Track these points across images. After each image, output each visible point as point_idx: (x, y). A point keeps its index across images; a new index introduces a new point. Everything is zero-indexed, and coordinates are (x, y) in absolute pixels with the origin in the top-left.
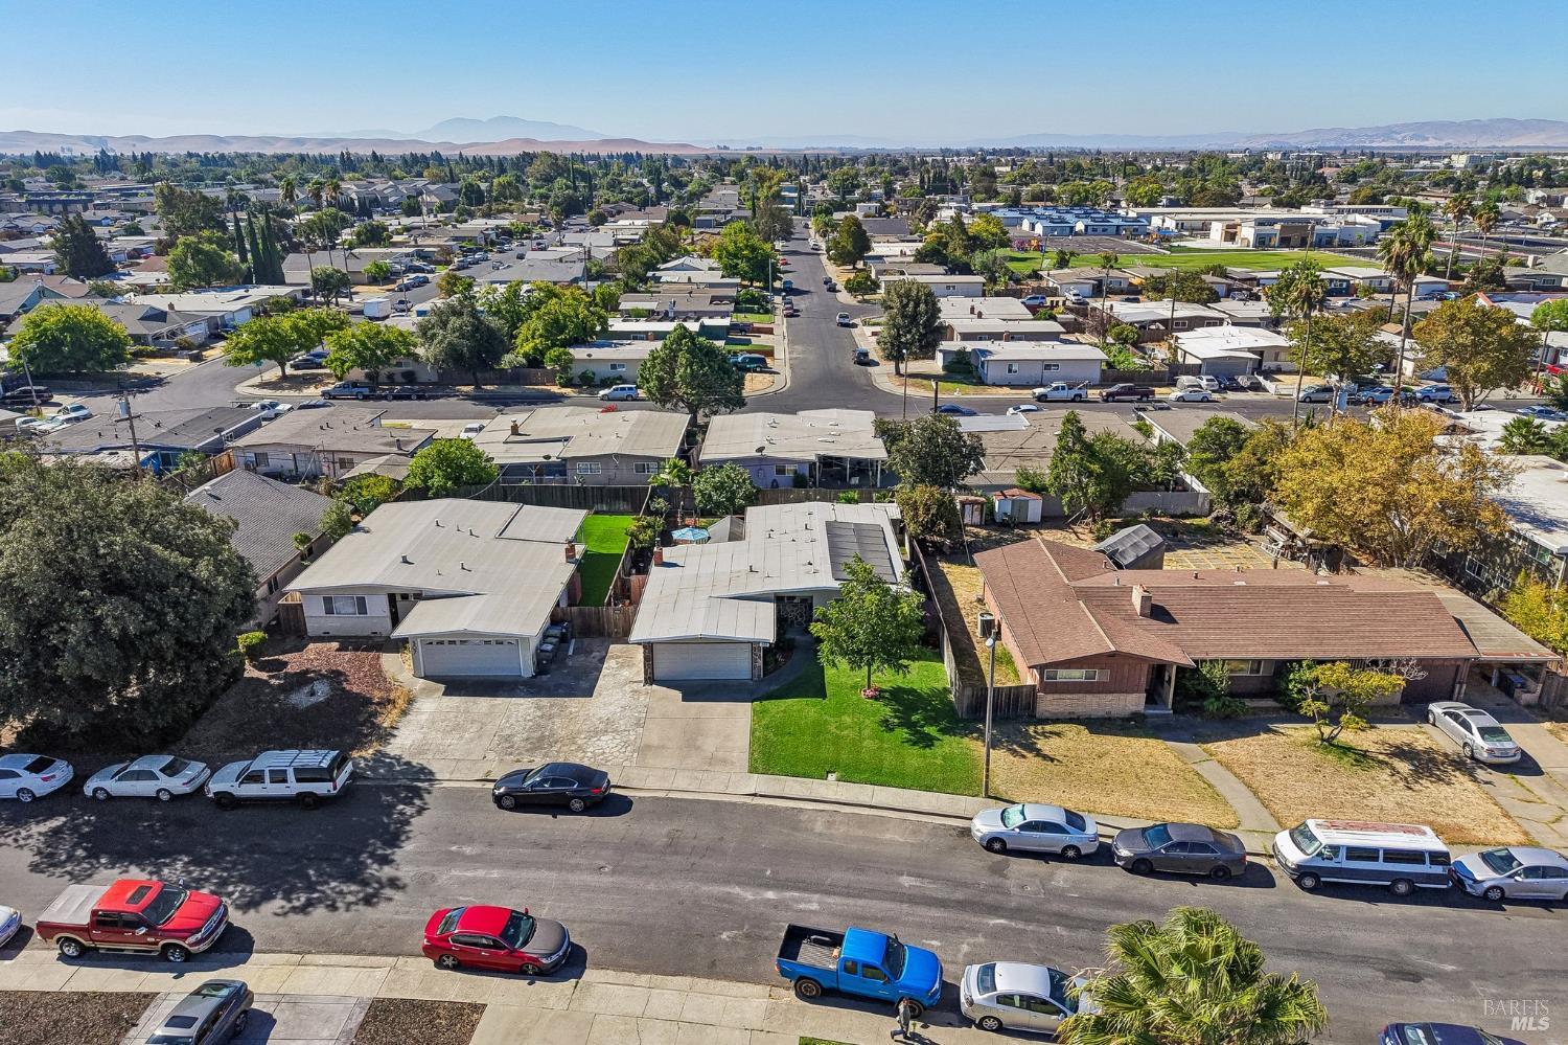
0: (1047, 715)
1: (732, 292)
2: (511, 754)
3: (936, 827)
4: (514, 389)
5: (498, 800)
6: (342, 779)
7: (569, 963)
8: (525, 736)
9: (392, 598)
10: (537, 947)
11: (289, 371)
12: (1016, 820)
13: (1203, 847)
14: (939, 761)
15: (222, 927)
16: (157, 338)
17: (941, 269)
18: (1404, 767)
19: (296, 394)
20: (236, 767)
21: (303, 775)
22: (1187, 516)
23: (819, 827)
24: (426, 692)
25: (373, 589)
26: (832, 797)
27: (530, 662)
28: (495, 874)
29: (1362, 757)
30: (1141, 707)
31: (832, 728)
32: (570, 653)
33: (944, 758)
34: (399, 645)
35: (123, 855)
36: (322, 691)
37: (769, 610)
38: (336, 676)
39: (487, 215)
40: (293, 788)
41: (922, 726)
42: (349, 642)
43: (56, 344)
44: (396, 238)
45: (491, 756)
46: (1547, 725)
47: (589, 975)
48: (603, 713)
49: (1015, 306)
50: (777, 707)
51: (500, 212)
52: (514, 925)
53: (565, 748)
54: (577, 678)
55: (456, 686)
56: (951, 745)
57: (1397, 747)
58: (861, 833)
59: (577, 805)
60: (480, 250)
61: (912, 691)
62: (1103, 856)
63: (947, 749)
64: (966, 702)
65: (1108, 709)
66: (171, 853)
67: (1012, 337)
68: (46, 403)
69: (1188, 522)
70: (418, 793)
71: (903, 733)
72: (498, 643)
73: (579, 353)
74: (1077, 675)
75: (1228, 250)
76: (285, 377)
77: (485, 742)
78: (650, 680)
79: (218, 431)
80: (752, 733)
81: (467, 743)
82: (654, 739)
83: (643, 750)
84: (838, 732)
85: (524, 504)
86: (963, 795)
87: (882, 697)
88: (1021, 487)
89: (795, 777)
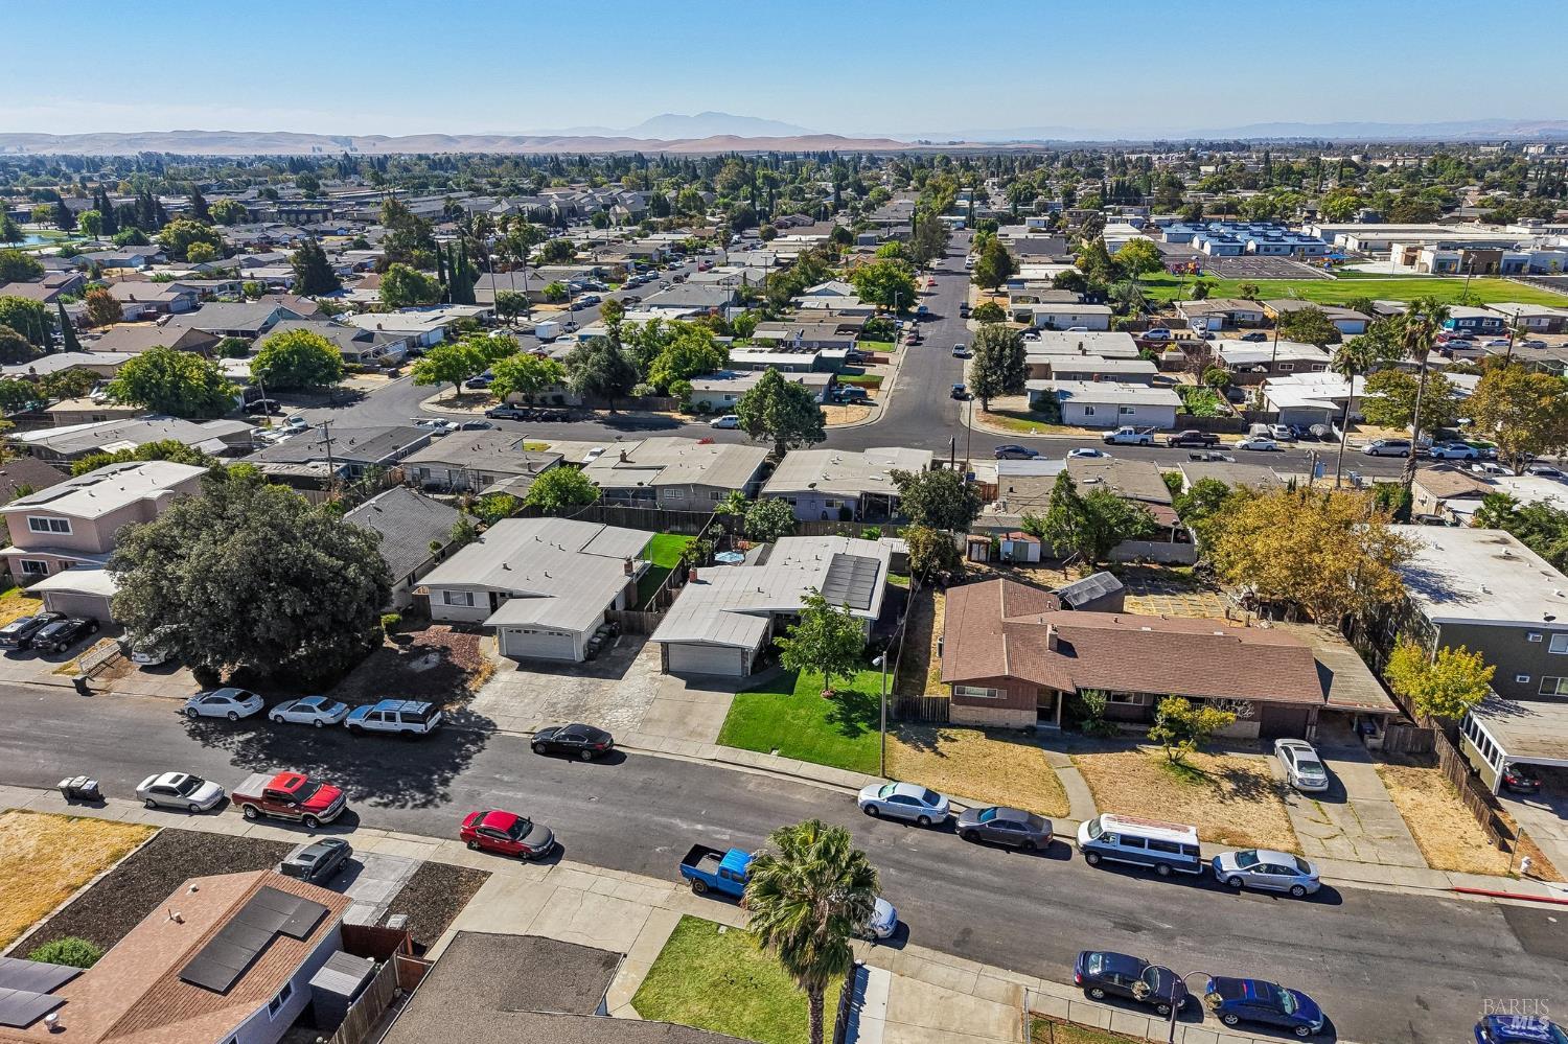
0: (957, 721)
1: (861, 321)
2: (552, 715)
3: (836, 794)
4: (642, 415)
5: (534, 746)
6: (432, 722)
7: (551, 854)
8: (566, 704)
9: (493, 596)
10: (530, 841)
11: (464, 389)
12: (888, 793)
13: (1017, 826)
14: (858, 748)
15: (341, 810)
16: (365, 356)
17: (1075, 297)
18: (1228, 786)
19: (467, 412)
20: (365, 709)
21: (408, 717)
22: (1177, 564)
23: (751, 786)
24: (505, 667)
25: (479, 587)
26: (769, 767)
27: (581, 651)
28: (520, 795)
29: (1197, 775)
30: (1033, 722)
31: (789, 718)
32: (615, 646)
34: (491, 631)
35: (287, 761)
36: (434, 658)
37: (762, 624)
38: (445, 651)
39: (669, 229)
40: (399, 726)
42: (460, 626)
43: (287, 364)
44: (581, 255)
45: (538, 715)
46: (1379, 766)
47: (562, 863)
49: (1125, 343)
50: (753, 698)
51: (680, 226)
52: (518, 826)
53: (591, 715)
54: (614, 665)
55: (527, 664)
56: (873, 738)
57: (1233, 771)
58: (779, 793)
59: (586, 755)
60: (651, 267)
61: (859, 695)
62: (948, 825)
64: (894, 706)
65: (1005, 721)
66: (316, 761)
67: (1103, 377)
68: (276, 413)
69: (1174, 570)
70: (481, 738)
71: (840, 726)
72: (559, 634)
73: (698, 384)
74: (981, 692)
75: (1401, 276)
76: (460, 396)
77: (538, 705)
78: (666, 671)
79: (395, 448)
80: (728, 716)
81: (525, 706)
82: (656, 714)
83: (646, 721)
84: (792, 721)
85: (607, 525)
86: (866, 774)
87: (836, 697)
88: (1025, 531)
89: (748, 750)
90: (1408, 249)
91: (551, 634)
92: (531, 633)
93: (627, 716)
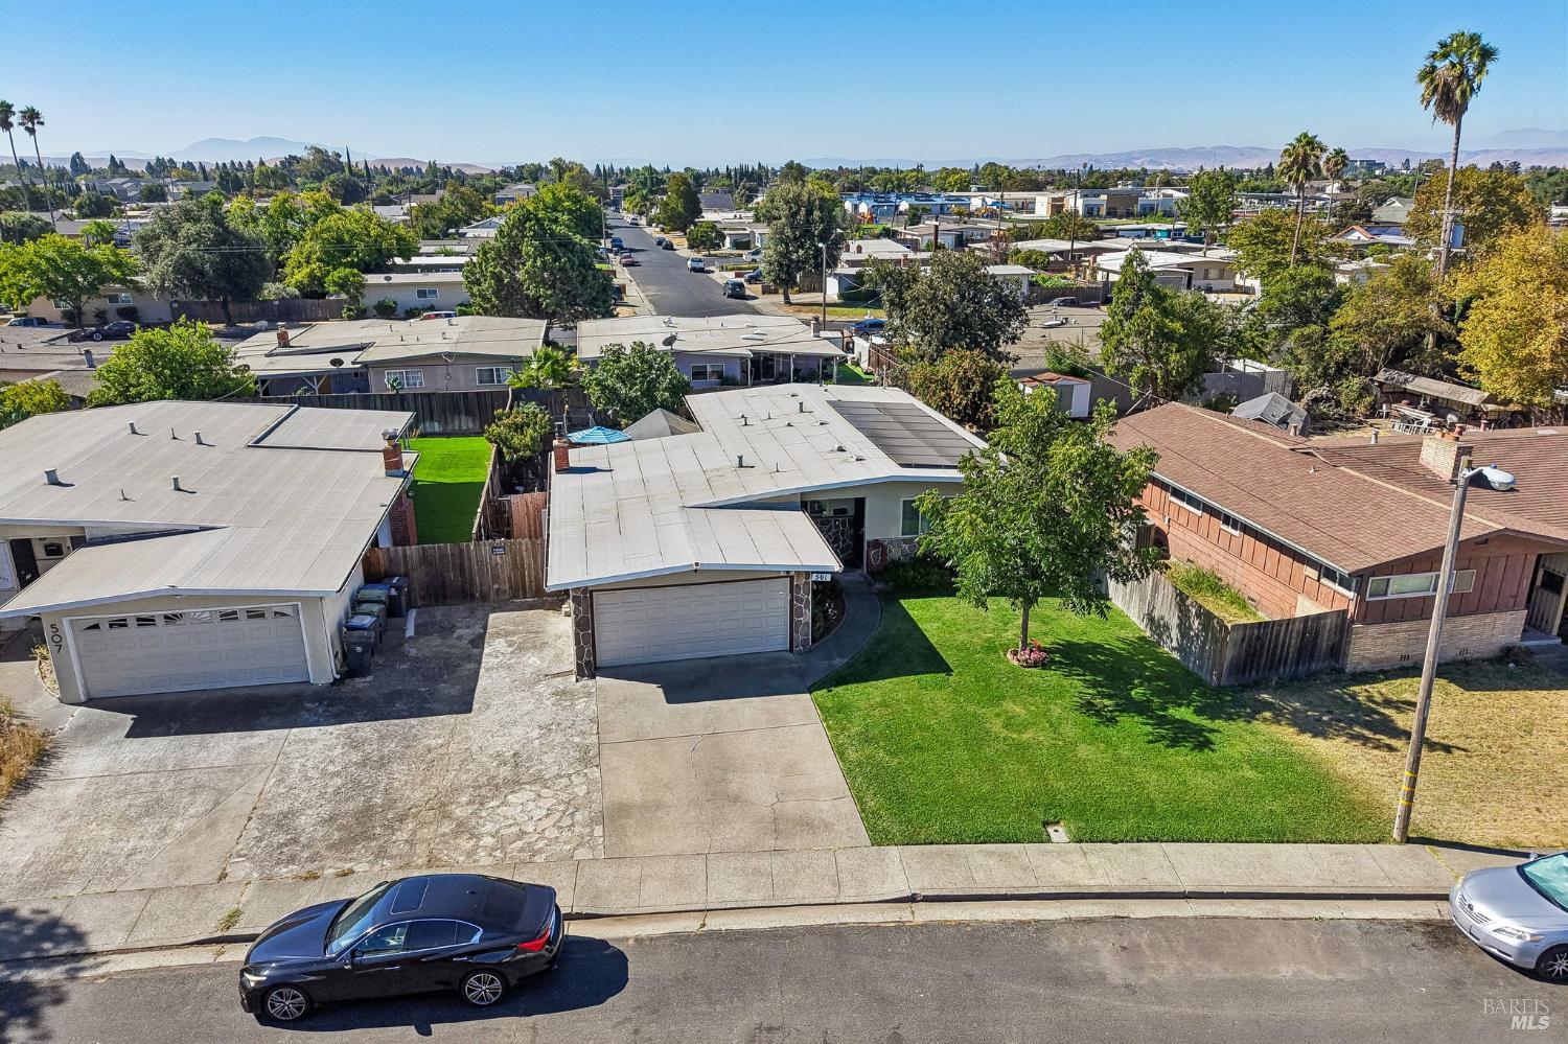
0: (1366, 665)
2: (292, 859)
5: (257, 1002)
8: (326, 810)
9: (19, 545)
24: (87, 734)
26: (1089, 883)
27: (328, 653)
32: (410, 632)
37: (801, 522)
45: (240, 870)
48: (505, 744)
50: (865, 697)
53: (425, 832)
54: (434, 678)
55: (162, 714)
56: (1243, 739)
59: (482, 988)
64: (1229, 654)
65: (1463, 644)
71: (1136, 725)
72: (255, 615)
78: (589, 666)
80: (839, 753)
81: (181, 843)
82: (630, 789)
83: (612, 817)
84: (1015, 736)
85: (300, 405)
86: (1353, 842)
87: (1053, 662)
88: (1055, 371)
89: (981, 843)
90: (1054, 200)
91: (229, 616)
92: (160, 622)
93: (545, 812)
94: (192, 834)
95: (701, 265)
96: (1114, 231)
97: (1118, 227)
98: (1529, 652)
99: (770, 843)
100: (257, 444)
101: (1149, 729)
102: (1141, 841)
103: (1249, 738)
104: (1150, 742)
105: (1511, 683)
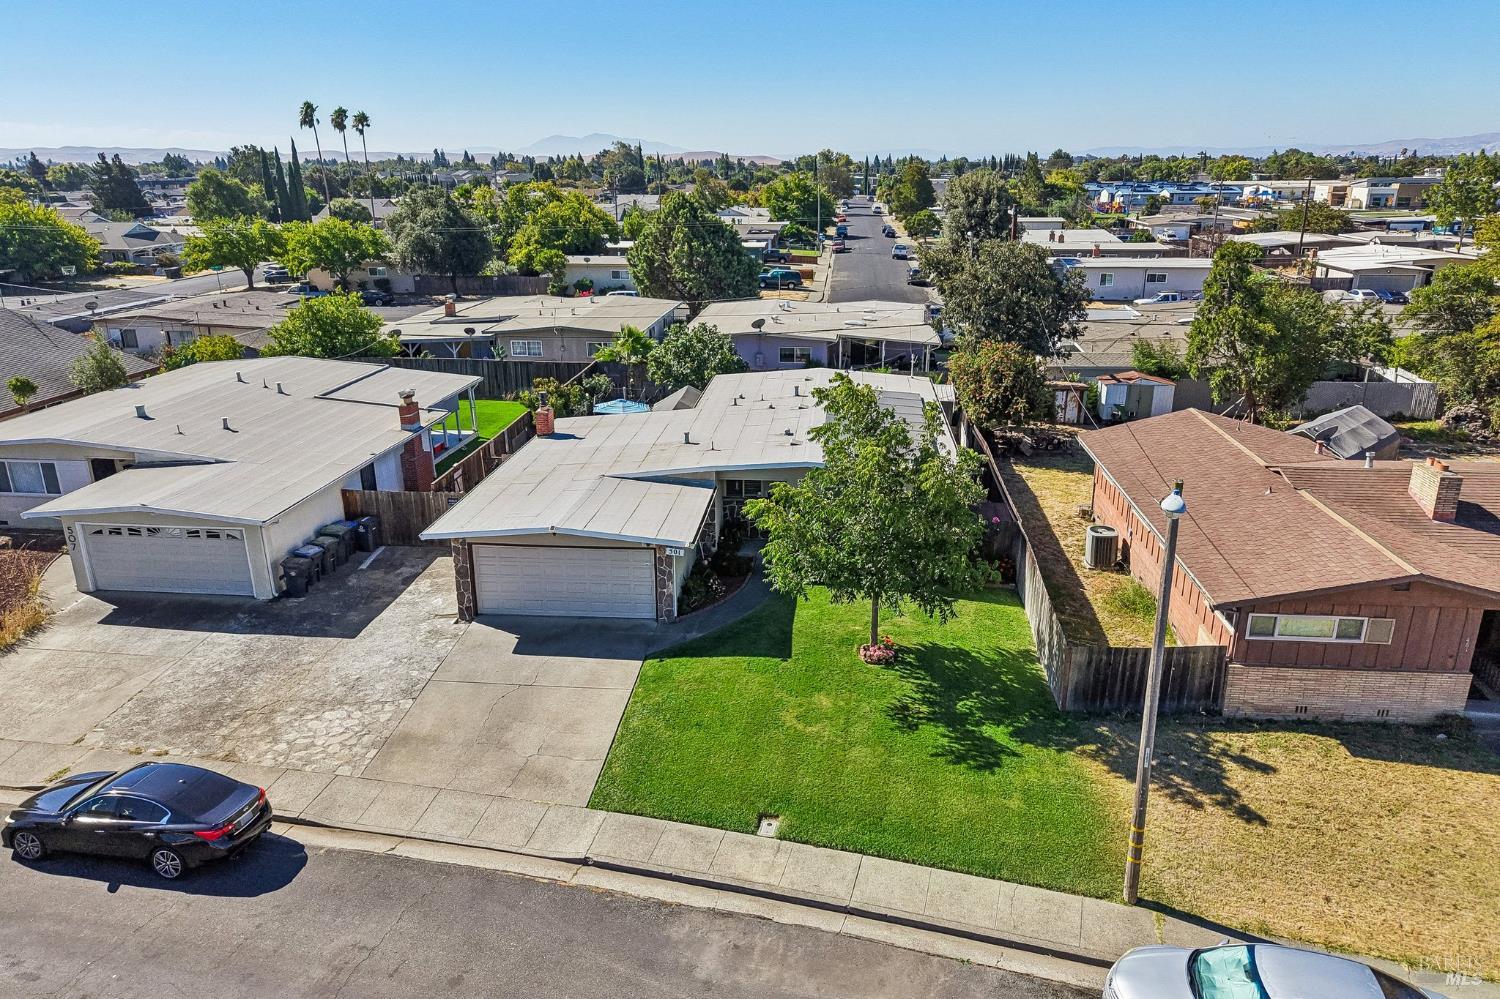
0: (1249, 712)
2: (132, 737)
8: (186, 702)
9: (99, 469)
14: (1015, 803)
16: (140, 254)
26: (759, 879)
27: (267, 572)
30: (1458, 705)
31: (789, 718)
32: (364, 566)
33: (1027, 794)
37: (701, 498)
41: (979, 723)
45: (95, 737)
48: (356, 668)
49: (1102, 235)
50: (689, 670)
54: (351, 606)
55: (134, 608)
56: (1040, 768)
59: (166, 862)
61: (961, 654)
63: (1033, 776)
64: (1073, 677)
65: (1383, 703)
69: (1405, 426)
71: (934, 735)
72: (213, 536)
73: (577, 261)
74: (1320, 628)
77: (106, 710)
78: (471, 611)
80: (625, 719)
81: (72, 710)
82: (425, 722)
83: (392, 744)
84: (800, 727)
85: (391, 366)
86: (1074, 893)
87: (903, 662)
88: (1141, 370)
89: (687, 823)
90: (1335, 189)
91: (194, 534)
92: (144, 533)
93: (342, 730)
94: (84, 704)
95: (904, 252)
96: (1384, 223)
97: (1389, 220)
98: (1467, 724)
99: (502, 790)
100: (324, 397)
101: (945, 741)
102: (846, 850)
103: (1049, 767)
104: (932, 755)
105: (1418, 757)
